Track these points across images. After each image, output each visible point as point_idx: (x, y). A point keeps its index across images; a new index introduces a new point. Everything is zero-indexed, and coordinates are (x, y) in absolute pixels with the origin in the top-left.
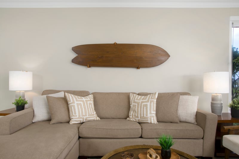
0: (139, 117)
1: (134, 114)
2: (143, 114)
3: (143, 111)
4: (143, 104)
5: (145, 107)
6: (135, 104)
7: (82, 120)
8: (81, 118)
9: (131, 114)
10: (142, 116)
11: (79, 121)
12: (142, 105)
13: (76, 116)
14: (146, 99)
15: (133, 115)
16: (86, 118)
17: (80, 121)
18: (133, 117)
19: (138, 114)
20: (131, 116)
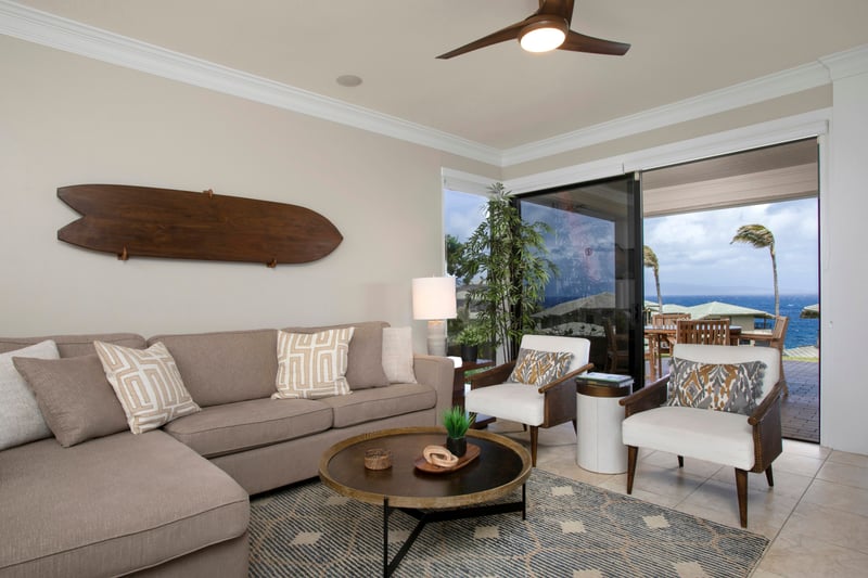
0: (311, 386)
1: (294, 381)
2: (322, 377)
3: (322, 368)
4: (320, 353)
5: (326, 360)
6: (297, 355)
7: (165, 415)
8: (165, 411)
9: (287, 382)
10: (319, 381)
11: (158, 420)
12: (319, 357)
13: (152, 407)
14: (325, 341)
15: (291, 383)
16: (177, 408)
17: (162, 419)
18: (291, 388)
19: (307, 379)
20: (285, 386)
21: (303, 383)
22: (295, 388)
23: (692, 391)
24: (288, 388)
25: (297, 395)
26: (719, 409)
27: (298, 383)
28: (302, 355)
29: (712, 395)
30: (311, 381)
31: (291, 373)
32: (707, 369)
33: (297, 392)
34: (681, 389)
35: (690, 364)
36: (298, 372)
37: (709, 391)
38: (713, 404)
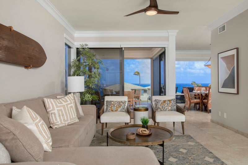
2: (72, 115)
3: (71, 112)
4: (69, 106)
5: (71, 109)
6: (60, 108)
10: (72, 118)
12: (69, 108)
14: (67, 101)
15: (61, 120)
18: (61, 122)
19: (67, 118)
20: (58, 122)
21: (66, 120)
22: (63, 122)
23: (162, 107)
24: (60, 123)
25: (64, 125)
26: (169, 111)
27: (64, 120)
28: (62, 108)
29: (167, 107)
30: (69, 118)
31: (59, 116)
32: (165, 101)
33: (64, 124)
34: (160, 107)
35: (160, 101)
36: (63, 115)
37: (166, 107)
38: (167, 109)
